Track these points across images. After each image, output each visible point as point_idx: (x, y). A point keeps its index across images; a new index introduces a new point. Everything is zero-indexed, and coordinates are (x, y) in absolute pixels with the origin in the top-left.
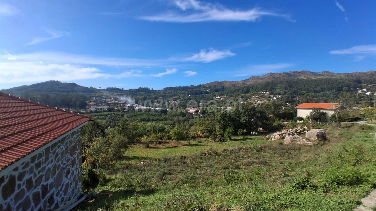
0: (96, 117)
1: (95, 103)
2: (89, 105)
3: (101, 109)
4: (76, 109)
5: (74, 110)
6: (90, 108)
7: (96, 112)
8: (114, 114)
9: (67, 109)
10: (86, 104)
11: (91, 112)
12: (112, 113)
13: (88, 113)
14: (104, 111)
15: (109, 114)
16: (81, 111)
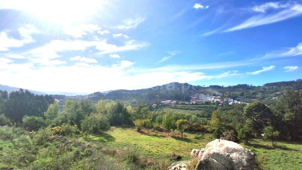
0: (195, 108)
1: (197, 98)
2: (193, 99)
3: (200, 102)
4: (183, 101)
5: (182, 102)
6: (193, 101)
7: (196, 104)
8: (209, 106)
9: (178, 101)
10: (191, 98)
11: (193, 104)
12: (208, 106)
13: (190, 105)
14: (202, 104)
15: (205, 107)
16: (186, 103)
